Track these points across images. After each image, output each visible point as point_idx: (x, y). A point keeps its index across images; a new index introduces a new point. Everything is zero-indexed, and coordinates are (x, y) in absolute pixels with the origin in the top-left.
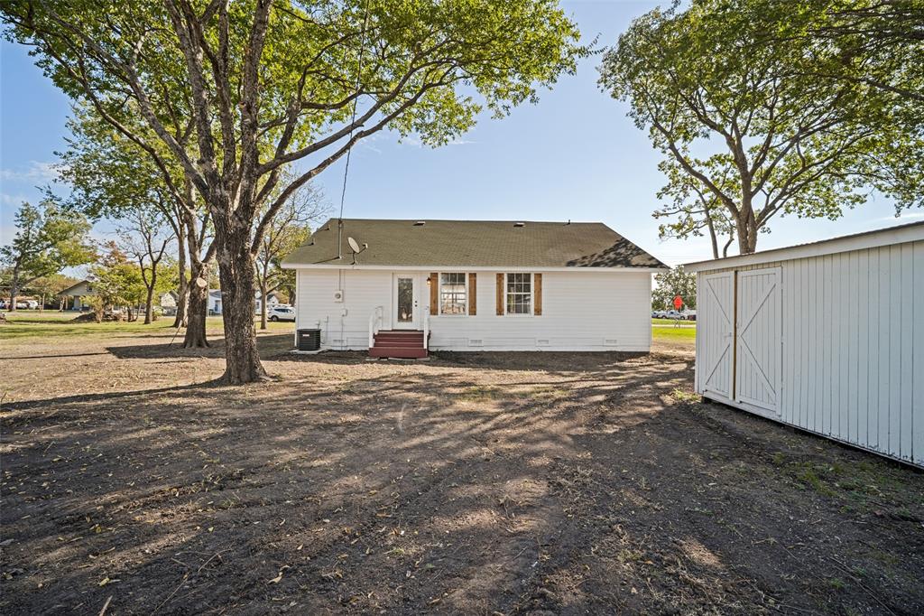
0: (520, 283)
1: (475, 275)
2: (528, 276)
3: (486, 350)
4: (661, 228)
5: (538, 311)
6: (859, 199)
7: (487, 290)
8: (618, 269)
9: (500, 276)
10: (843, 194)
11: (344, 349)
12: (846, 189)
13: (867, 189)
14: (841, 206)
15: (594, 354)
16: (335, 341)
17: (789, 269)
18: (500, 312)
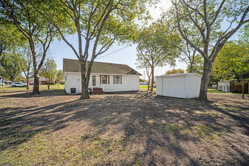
0: (118, 77)
1: (109, 75)
2: (119, 76)
3: (112, 91)
4: (137, 67)
5: (121, 83)
6: (165, 65)
7: (111, 79)
8: (135, 75)
9: (114, 76)
10: (164, 64)
11: (80, 93)
12: (164, 63)
13: (167, 63)
14: (163, 65)
15: (131, 91)
16: (78, 91)
17: (170, 78)
18: (114, 83)
